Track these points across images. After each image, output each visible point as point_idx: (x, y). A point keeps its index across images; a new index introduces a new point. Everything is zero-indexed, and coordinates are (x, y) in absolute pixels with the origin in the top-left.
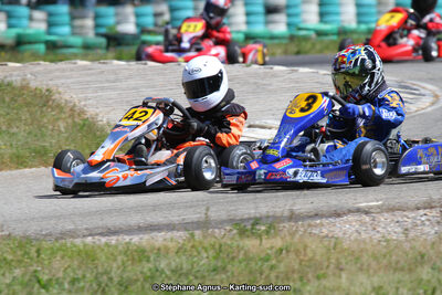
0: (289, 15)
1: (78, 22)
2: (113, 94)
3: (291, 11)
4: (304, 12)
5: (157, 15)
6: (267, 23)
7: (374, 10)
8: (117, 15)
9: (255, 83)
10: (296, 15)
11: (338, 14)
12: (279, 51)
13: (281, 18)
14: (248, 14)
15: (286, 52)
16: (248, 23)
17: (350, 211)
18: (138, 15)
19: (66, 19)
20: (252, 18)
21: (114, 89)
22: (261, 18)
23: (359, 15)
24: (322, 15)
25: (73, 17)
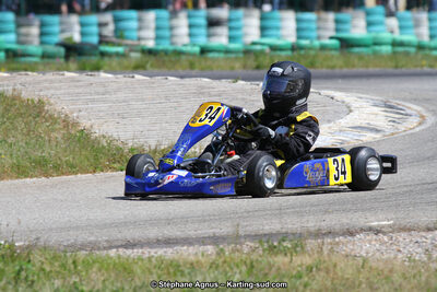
0: (230, 29)
1: (23, 30)
2: (104, 106)
3: (233, 24)
4: (245, 26)
5: (101, 25)
6: (209, 36)
7: (314, 26)
8: (61, 23)
9: (243, 99)
10: (238, 28)
11: (278, 28)
12: (237, 65)
13: (223, 31)
14: (191, 26)
15: (245, 67)
16: (190, 35)
17: (362, 230)
18: (82, 25)
19: (12, 26)
20: (195, 31)
21: (104, 101)
22: (203, 31)
23: (298, 30)
24: (263, 29)
25: (19, 25)
